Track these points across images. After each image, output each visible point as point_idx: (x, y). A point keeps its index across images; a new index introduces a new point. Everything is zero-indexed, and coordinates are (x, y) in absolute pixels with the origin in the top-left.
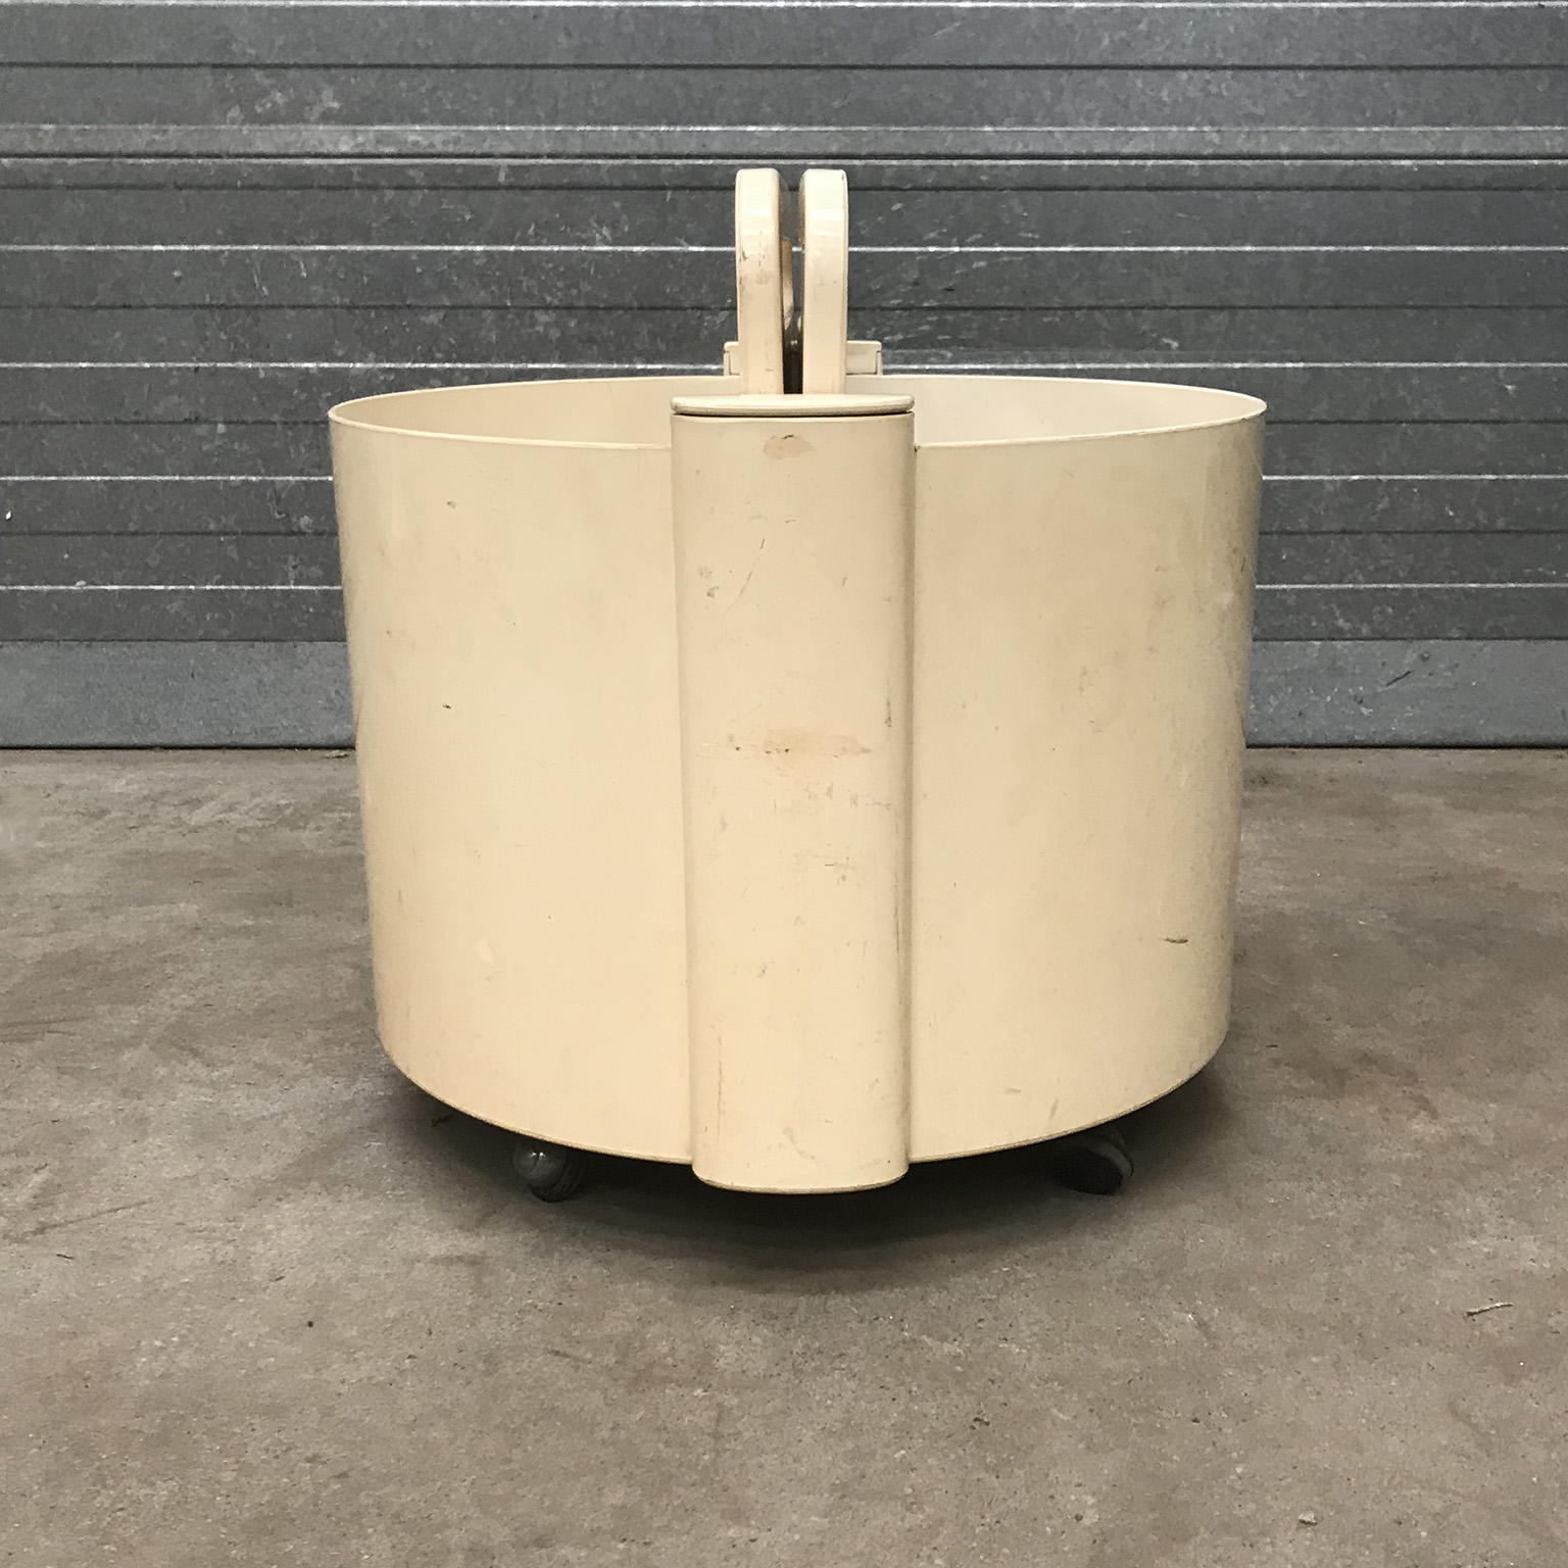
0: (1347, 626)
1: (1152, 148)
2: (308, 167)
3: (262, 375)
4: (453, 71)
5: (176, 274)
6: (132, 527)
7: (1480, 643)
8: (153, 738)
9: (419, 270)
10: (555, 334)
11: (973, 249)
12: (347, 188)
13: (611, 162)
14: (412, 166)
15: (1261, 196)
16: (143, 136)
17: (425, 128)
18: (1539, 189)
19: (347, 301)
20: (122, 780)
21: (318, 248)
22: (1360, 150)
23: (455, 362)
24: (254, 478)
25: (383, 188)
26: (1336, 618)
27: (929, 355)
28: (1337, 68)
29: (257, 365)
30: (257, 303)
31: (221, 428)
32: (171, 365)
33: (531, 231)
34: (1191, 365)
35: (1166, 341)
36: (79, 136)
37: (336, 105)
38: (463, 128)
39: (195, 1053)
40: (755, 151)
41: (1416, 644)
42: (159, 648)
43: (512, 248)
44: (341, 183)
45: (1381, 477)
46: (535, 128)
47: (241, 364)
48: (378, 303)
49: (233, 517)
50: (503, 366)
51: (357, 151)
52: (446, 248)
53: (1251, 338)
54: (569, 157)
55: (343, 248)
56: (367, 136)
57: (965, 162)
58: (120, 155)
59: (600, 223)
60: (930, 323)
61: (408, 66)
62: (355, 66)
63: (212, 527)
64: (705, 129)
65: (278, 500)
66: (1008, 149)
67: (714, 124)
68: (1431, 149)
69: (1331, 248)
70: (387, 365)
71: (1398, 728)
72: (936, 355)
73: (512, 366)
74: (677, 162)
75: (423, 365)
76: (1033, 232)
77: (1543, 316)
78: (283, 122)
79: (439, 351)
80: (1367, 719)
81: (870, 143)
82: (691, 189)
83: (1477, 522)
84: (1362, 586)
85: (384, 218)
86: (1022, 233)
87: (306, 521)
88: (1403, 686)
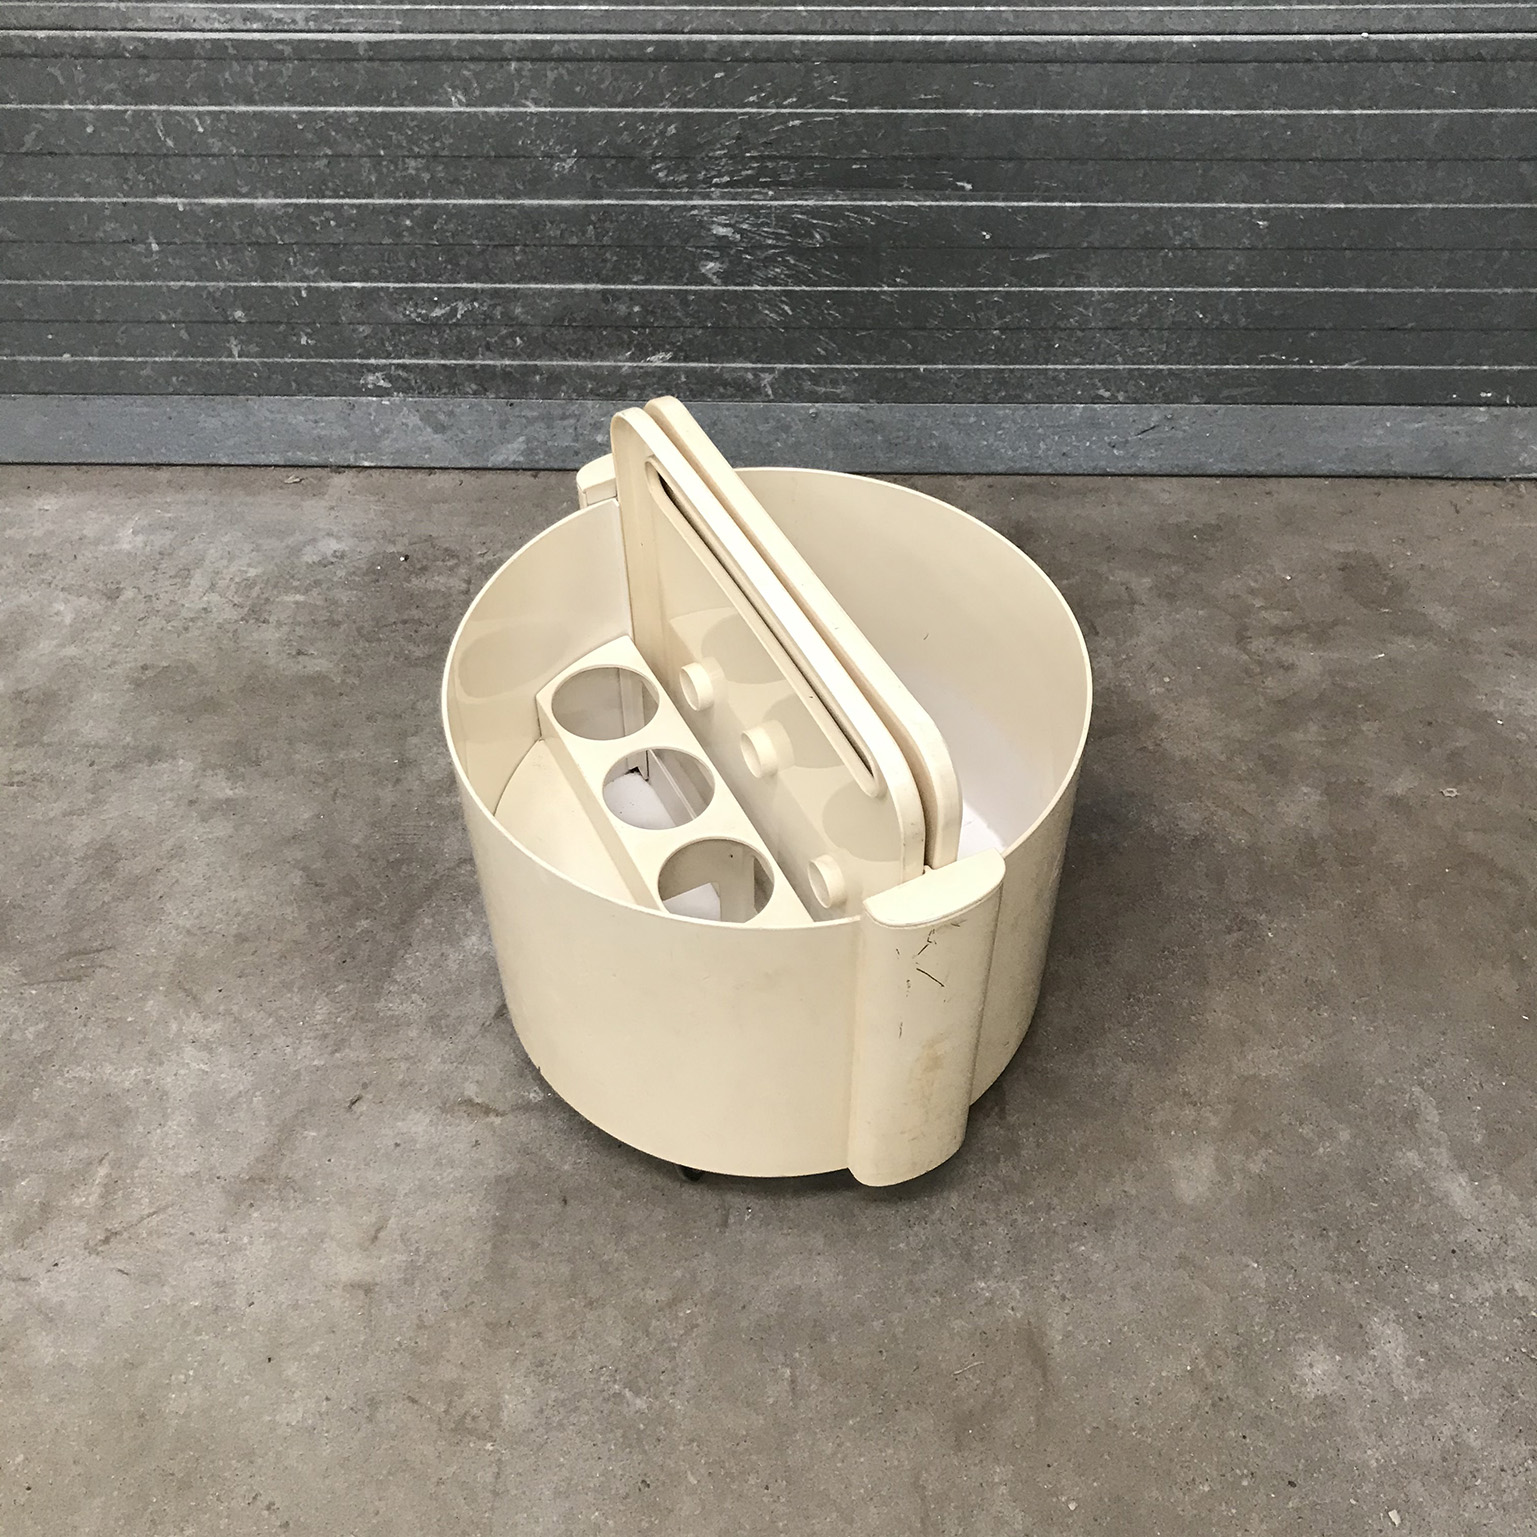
0: (1107, 394)
3: (181, 209)
5: (90, 128)
6: (98, 318)
7: (1216, 406)
9: (300, 127)
10: (426, 176)
11: (788, 111)
12: (224, 59)
14: (280, 41)
19: (242, 151)
21: (209, 108)
23: (343, 197)
24: (190, 284)
25: (257, 58)
26: (1098, 389)
27: (754, 193)
29: (176, 200)
30: (164, 152)
31: (155, 248)
32: (102, 200)
33: (394, 95)
34: (983, 203)
38: (319, 7)
41: (1162, 406)
42: (140, 400)
45: (1143, 289)
46: (385, 7)
47: (160, 200)
48: (269, 152)
49: (179, 311)
51: (227, 26)
52: (321, 110)
54: (419, 32)
55: (231, 108)
56: (234, 13)
57: (778, 37)
59: (454, 88)
60: (754, 168)
63: (164, 317)
64: (540, 8)
65: (213, 299)
66: (818, 27)
67: (549, 4)
68: (1210, 27)
69: (1112, 112)
70: (286, 202)
71: (1143, 464)
72: (759, 193)
74: (518, 37)
75: (316, 201)
76: (842, 96)
77: (1298, 166)
79: (327, 188)
80: (1118, 457)
81: (691, 22)
82: (533, 60)
83: (1222, 322)
84: (1121, 367)
85: (262, 85)
86: (833, 98)
87: (239, 314)
88: (1149, 436)
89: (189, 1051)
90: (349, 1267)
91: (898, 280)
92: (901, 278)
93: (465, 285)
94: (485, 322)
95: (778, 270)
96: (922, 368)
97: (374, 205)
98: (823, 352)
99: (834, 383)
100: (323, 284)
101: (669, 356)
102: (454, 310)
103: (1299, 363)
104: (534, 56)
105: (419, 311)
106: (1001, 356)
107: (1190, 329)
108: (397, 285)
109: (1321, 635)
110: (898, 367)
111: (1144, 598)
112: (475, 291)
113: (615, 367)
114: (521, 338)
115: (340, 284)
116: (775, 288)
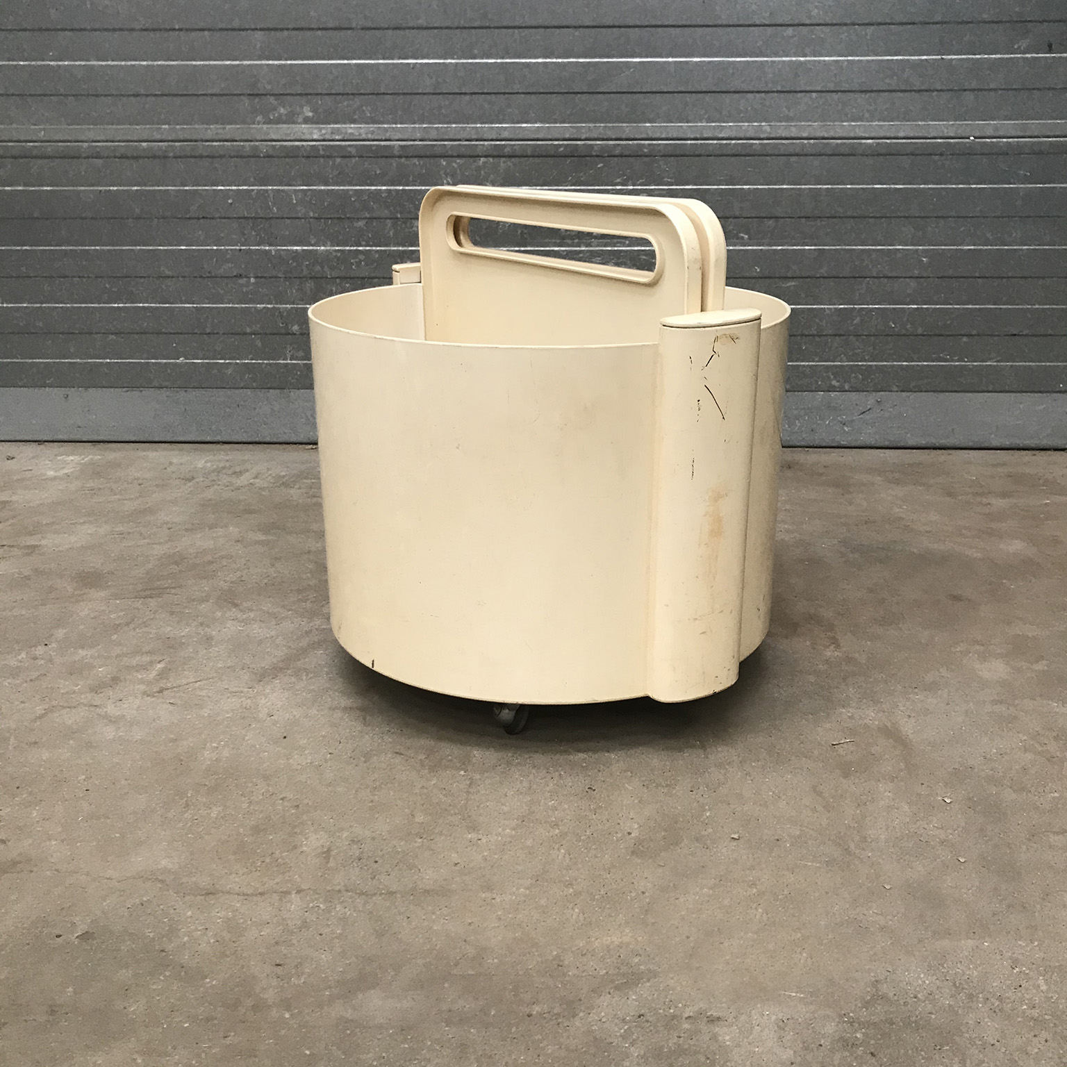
0: (838, 385)
1: (734, 134)
2: (297, 146)
3: (273, 253)
4: (370, 96)
5: (230, 201)
6: (208, 330)
7: (908, 394)
8: (219, 438)
9: (353, 199)
11: (639, 187)
12: (316, 157)
13: (452, 143)
14: (349, 146)
15: (793, 159)
16: (213, 130)
17: (356, 126)
18: (941, 155)
19: (316, 215)
20: (202, 461)
21: (302, 188)
22: (844, 135)
23: (372, 246)
24: (269, 306)
25: (335, 157)
26: (832, 380)
27: (617, 242)
28: (833, 92)
29: (271, 248)
30: (271, 216)
31: (252, 280)
32: (227, 248)
33: (411, 179)
34: (755, 248)
35: (742, 235)
36: (182, 130)
37: (310, 114)
38: (375, 126)
39: (236, 605)
40: (526, 137)
41: (874, 394)
42: (222, 392)
43: (401, 188)
44: (313, 154)
45: (855, 306)
46: (412, 126)
47: (263, 247)
48: (332, 216)
49: (258, 326)
50: (395, 248)
51: (321, 138)
52: (367, 188)
53: (786, 234)
54: (430, 141)
55: (315, 188)
56: (327, 129)
57: (635, 142)
58: (202, 141)
59: (446, 174)
61: (348, 94)
62: (321, 94)
63: (248, 330)
64: (500, 126)
65: (282, 317)
66: (658, 135)
67: (505, 123)
68: (882, 134)
69: (829, 186)
70: (337, 248)
71: (864, 439)
72: (620, 243)
73: (400, 248)
74: (486, 143)
75: (355, 248)
76: (671, 178)
77: (942, 222)
78: (284, 123)
79: (363, 240)
80: (847, 433)
81: (586, 133)
82: (493, 157)
83: (907, 330)
84: (845, 364)
85: (336, 173)
86: (666, 179)
87: (295, 328)
88: (867, 417)
97: (390, 250)
103: (958, 361)
104: (495, 154)
107: (888, 335)
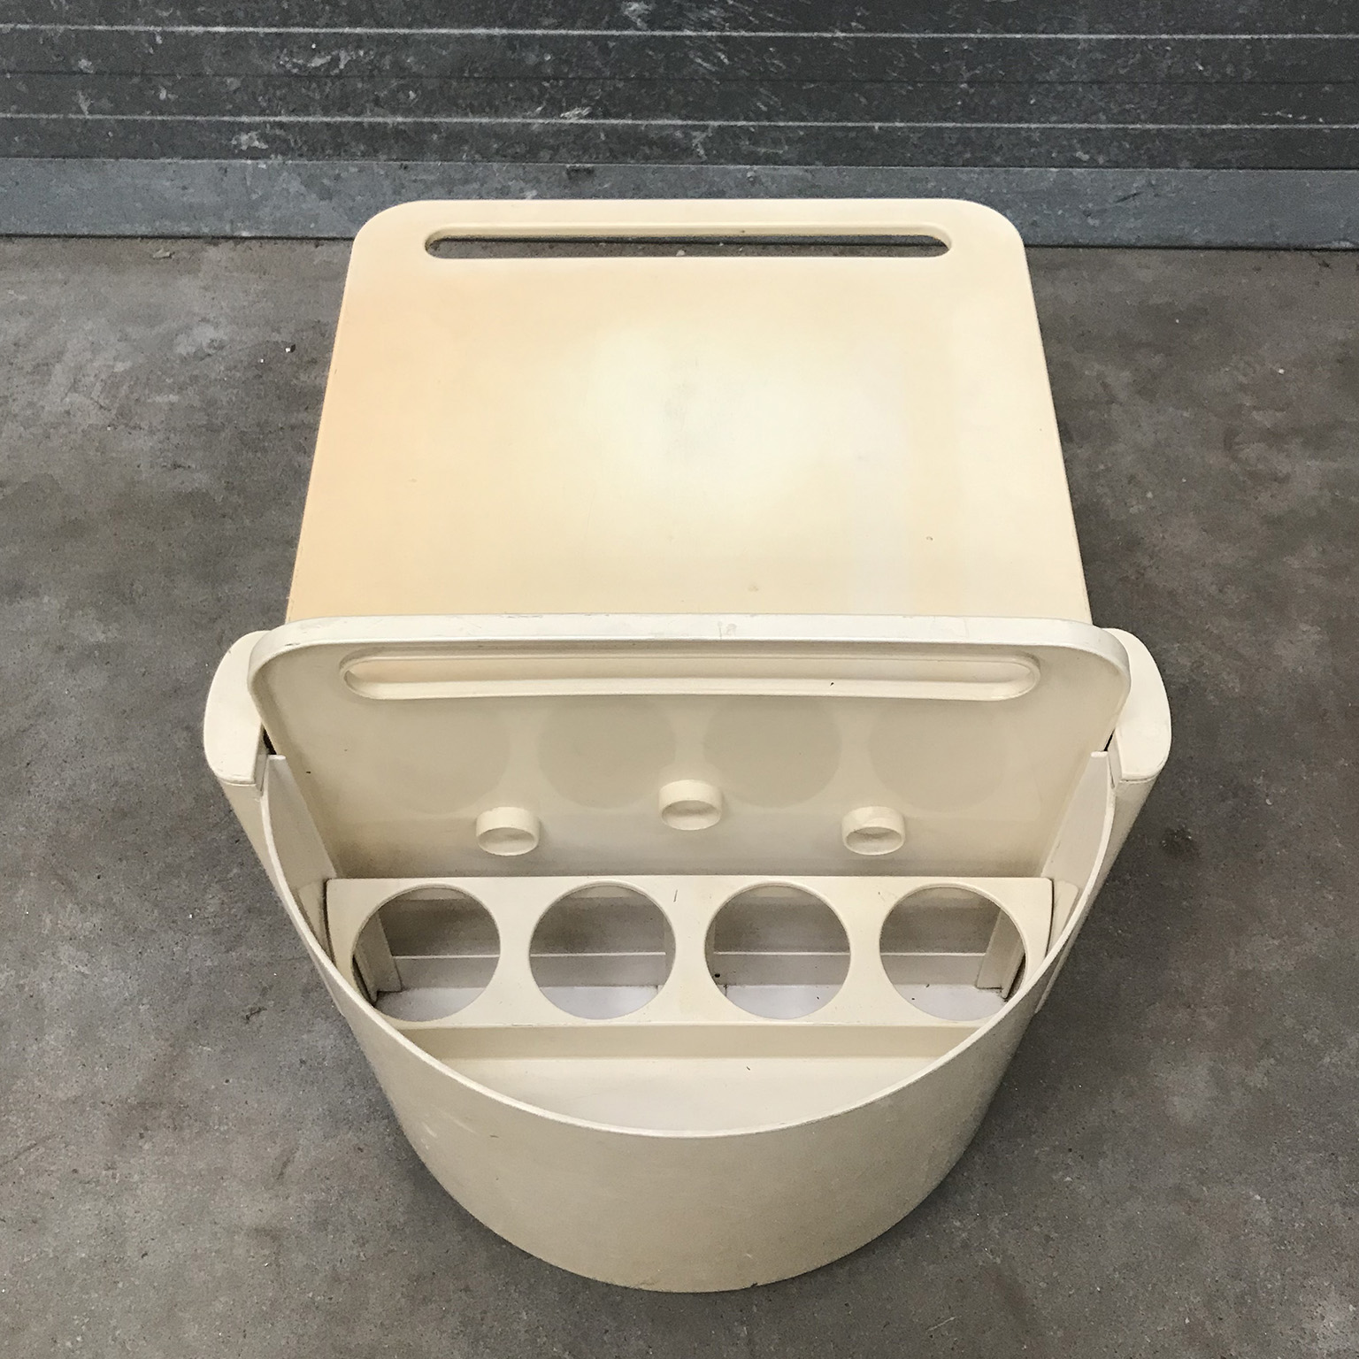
0: (1086, 157)
7: (1207, 171)
26: (1076, 151)
41: (1147, 171)
45: (1137, 36)
49: (13, 59)
65: (52, 44)
71: (1120, 234)
80: (1092, 227)
83: (1225, 75)
84: (1103, 126)
87: (84, 63)
88: (1131, 204)
89: (66, 951)
90: (252, 1209)
91: (854, 24)
92: (858, 21)
93: (347, 30)
94: (372, 73)
95: (713, 12)
96: (877, 125)
98: (764, 108)
99: (776, 143)
100: (181, 29)
101: (585, 112)
102: (336, 60)
103: (1307, 122)
105: (295, 60)
106: (969, 113)
107: (1188, 83)
108: (267, 30)
109: (1318, 439)
110: (850, 124)
111: (1122, 396)
112: (359, 37)
113: (523, 125)
114: (416, 92)
115: (200, 29)
116: (710, 33)
